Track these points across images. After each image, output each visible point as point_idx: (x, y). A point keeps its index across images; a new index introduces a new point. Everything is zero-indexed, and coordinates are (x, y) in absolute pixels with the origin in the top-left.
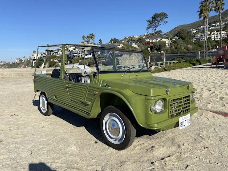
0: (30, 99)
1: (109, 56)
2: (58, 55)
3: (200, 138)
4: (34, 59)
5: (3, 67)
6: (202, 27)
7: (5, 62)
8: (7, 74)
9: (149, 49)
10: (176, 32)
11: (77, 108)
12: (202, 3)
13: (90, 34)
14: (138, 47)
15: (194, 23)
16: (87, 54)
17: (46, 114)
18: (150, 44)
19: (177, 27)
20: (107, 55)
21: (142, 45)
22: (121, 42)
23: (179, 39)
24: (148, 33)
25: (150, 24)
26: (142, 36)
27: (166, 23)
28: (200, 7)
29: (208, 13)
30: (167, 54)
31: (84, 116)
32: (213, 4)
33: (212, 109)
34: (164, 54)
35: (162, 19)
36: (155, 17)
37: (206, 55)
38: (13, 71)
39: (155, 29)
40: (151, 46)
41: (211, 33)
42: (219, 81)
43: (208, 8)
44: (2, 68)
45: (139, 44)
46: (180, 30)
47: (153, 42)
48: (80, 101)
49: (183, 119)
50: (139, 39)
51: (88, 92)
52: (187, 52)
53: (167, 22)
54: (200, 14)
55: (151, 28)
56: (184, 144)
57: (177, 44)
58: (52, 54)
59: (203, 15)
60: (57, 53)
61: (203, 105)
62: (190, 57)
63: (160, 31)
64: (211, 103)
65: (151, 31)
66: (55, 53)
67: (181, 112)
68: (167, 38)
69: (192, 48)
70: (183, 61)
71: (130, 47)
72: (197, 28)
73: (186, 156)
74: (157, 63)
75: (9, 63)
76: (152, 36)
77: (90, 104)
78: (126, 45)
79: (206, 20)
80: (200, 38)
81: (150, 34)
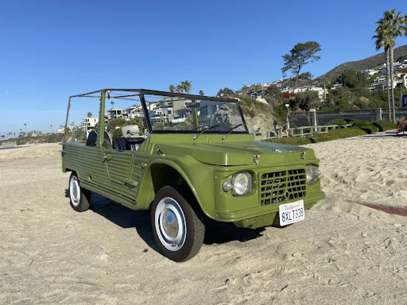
0: (62, 187)
1: (215, 118)
2: (127, 120)
3: (328, 245)
4: (89, 126)
5: (37, 141)
6: (385, 64)
7: (40, 132)
8: (42, 152)
9: (287, 105)
10: (338, 75)
11: (119, 194)
12: (381, 22)
13: (183, 83)
14: (266, 102)
15: (372, 58)
16: (177, 116)
17: (78, 209)
18: (289, 97)
19: (340, 66)
20: (211, 118)
21: (274, 99)
22: (237, 94)
23: (343, 87)
24: (286, 78)
25: (288, 63)
26: (276, 83)
27: (317, 59)
28: (378, 28)
29: (392, 39)
30: (320, 113)
31: (128, 206)
32: (402, 22)
33: (368, 201)
34: (315, 114)
35: (311, 52)
36: (297, 50)
37: (392, 115)
38: (52, 147)
39: (297, 70)
40: (291, 101)
41: (402, 76)
42: (399, 156)
43: (392, 30)
44: (34, 142)
45: (268, 98)
46: (345, 71)
47: (295, 93)
48: (124, 180)
49: (288, 208)
50: (269, 88)
51: (134, 165)
52: (359, 109)
53: (319, 58)
54: (378, 42)
55: (291, 69)
56: (294, 255)
57: (339, 96)
58: (119, 117)
59: (383, 42)
60: (127, 115)
61: (353, 194)
62: (360, 118)
63: (308, 73)
64: (369, 191)
65: (290, 74)
66: (123, 115)
67: (285, 197)
68: (321, 85)
69: (368, 103)
70: (348, 125)
71: (252, 102)
72: (377, 68)
73: (290, 272)
74: (298, 128)
75: (48, 134)
76: (292, 82)
77: (136, 185)
78: (245, 100)
79: (390, 52)
80: (383, 84)
81: (288, 80)
